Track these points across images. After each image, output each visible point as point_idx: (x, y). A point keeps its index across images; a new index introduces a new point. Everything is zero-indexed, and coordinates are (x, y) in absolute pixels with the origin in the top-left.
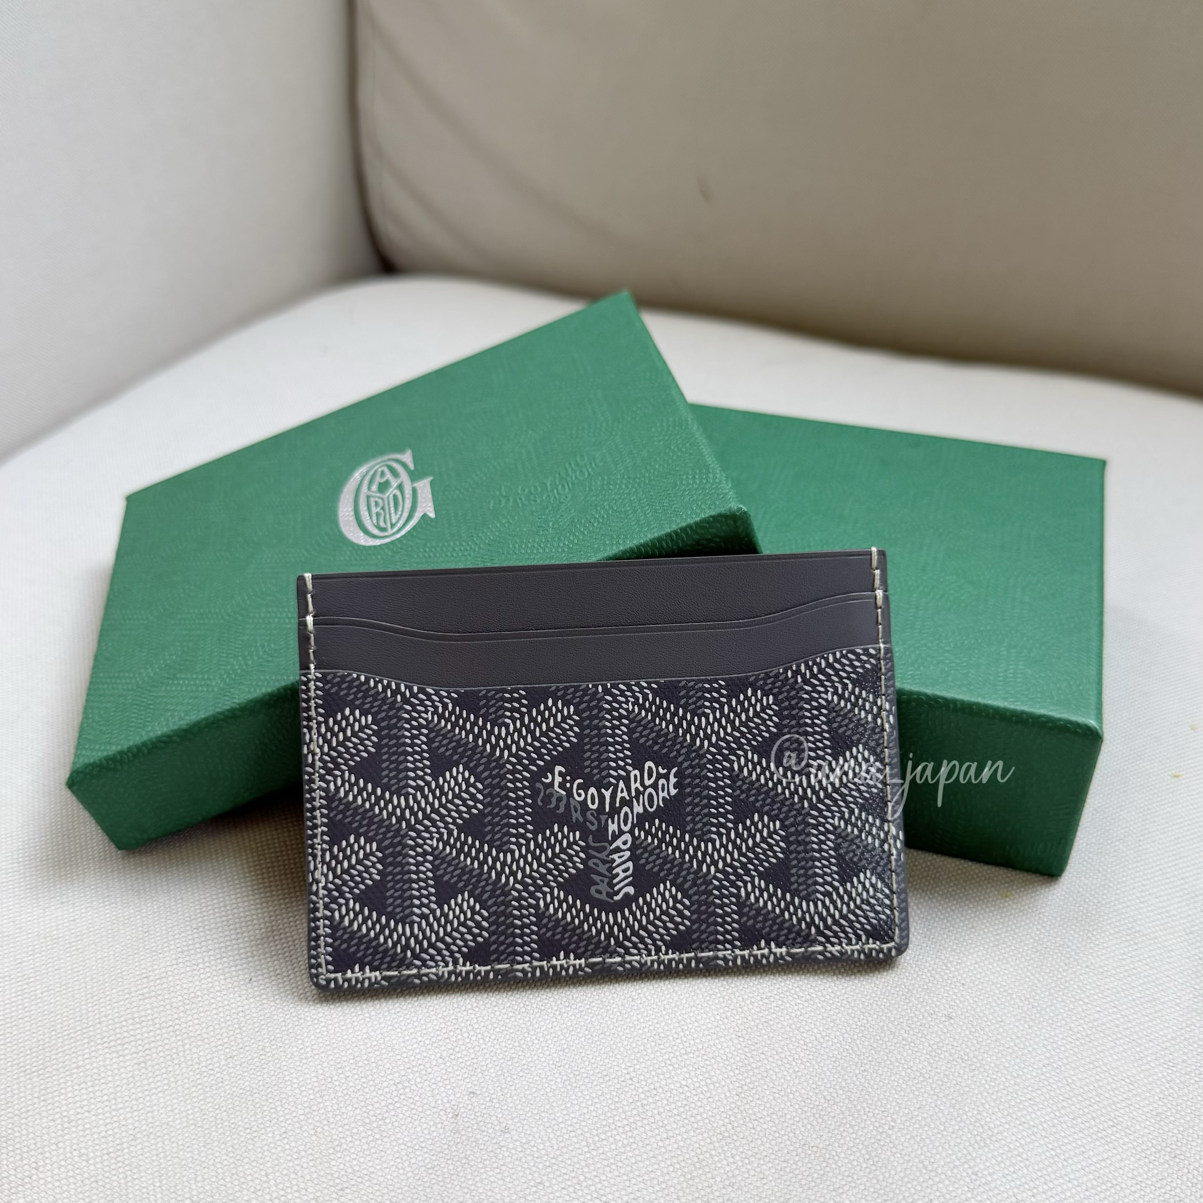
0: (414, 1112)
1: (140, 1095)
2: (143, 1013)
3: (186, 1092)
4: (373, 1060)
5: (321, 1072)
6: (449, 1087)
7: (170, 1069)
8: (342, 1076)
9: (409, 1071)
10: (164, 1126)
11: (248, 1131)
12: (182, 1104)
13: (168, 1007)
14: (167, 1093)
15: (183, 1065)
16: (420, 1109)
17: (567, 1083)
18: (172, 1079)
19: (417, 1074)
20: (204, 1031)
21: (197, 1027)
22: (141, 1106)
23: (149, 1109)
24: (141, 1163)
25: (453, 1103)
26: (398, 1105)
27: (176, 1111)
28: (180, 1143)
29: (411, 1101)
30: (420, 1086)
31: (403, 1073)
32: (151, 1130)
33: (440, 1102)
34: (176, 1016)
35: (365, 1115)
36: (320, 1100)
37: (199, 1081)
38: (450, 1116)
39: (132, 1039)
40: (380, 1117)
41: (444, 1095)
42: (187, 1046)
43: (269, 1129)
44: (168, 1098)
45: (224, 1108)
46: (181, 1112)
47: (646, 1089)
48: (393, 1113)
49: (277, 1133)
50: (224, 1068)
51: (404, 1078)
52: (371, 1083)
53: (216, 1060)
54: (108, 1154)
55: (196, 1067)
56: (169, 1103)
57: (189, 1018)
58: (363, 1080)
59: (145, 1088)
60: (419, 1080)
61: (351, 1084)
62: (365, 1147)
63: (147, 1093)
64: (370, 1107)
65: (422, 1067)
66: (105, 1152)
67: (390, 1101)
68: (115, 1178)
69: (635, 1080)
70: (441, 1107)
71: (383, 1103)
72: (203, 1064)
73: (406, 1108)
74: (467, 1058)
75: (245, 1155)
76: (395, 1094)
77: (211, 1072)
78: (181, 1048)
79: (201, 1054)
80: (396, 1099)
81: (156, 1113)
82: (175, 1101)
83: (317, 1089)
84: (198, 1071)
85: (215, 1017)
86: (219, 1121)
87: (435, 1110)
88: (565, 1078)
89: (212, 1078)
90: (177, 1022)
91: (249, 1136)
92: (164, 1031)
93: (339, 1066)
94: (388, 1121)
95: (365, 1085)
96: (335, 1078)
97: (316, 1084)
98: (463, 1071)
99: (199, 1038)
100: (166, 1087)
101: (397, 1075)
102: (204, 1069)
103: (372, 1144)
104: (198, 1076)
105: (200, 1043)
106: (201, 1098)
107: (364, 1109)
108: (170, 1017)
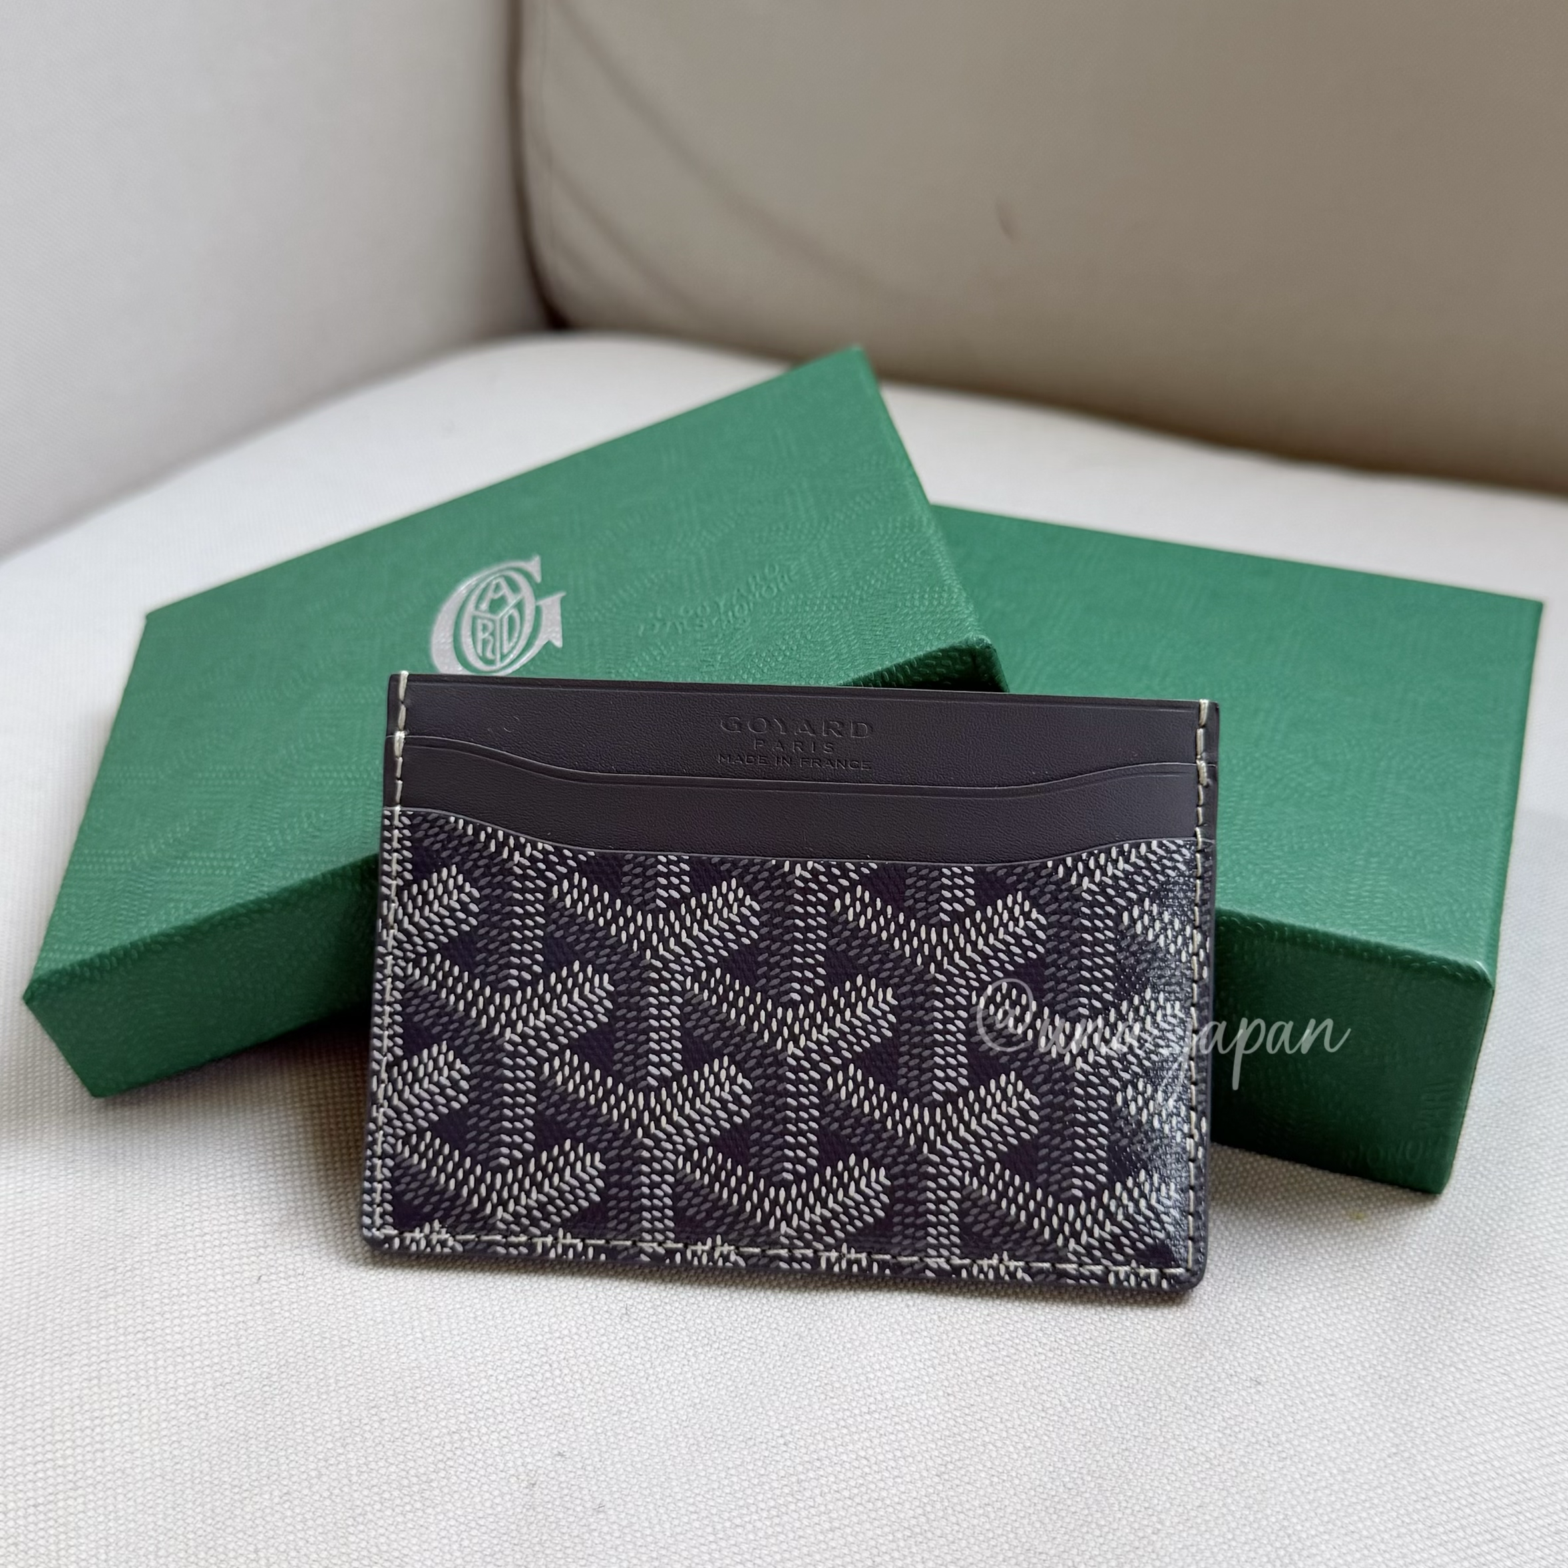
0: (473, 1474)
1: (87, 1423)
2: (103, 1315)
3: (154, 1427)
4: (421, 1398)
5: (346, 1412)
6: (526, 1444)
7: (134, 1391)
8: (375, 1418)
9: (472, 1416)
10: (119, 1474)
11: (236, 1490)
12: (147, 1444)
13: (139, 1306)
14: (126, 1425)
15: (152, 1388)
16: (482, 1472)
17: (693, 1448)
18: (135, 1406)
19: (482, 1422)
20: (187, 1343)
21: (177, 1337)
22: (88, 1440)
23: (98, 1446)
24: (81, 1524)
25: (530, 1467)
26: (451, 1463)
27: (138, 1454)
28: (139, 1500)
29: (470, 1458)
30: (485, 1438)
31: (462, 1418)
32: (99, 1478)
33: (510, 1464)
34: (148, 1319)
35: (403, 1474)
36: (340, 1451)
37: (173, 1414)
38: (524, 1484)
39: (84, 1347)
40: (424, 1478)
41: (517, 1455)
42: (160, 1363)
43: (266, 1488)
44: (127, 1433)
45: (206, 1457)
46: (143, 1457)
47: (806, 1458)
48: (442, 1474)
49: (276, 1493)
50: (210, 1399)
51: (464, 1426)
52: (416, 1430)
53: (200, 1386)
54: (35, 1506)
55: (171, 1392)
56: (127, 1441)
57: (168, 1323)
58: (405, 1425)
59: (96, 1414)
60: (484, 1430)
61: (387, 1430)
62: (400, 1519)
63: (97, 1422)
64: (411, 1464)
65: (490, 1412)
66: (31, 1502)
67: (440, 1457)
68: (41, 1542)
69: (792, 1445)
70: (512, 1472)
71: (430, 1459)
72: (181, 1390)
73: (461, 1469)
74: (555, 1406)
75: (229, 1522)
76: (448, 1447)
77: (192, 1403)
78: (151, 1364)
79: (180, 1375)
80: (449, 1455)
81: (107, 1453)
82: (137, 1439)
83: (338, 1436)
84: (173, 1399)
85: (204, 1325)
86: (197, 1475)
87: (503, 1475)
88: (691, 1441)
89: (192, 1411)
90: (149, 1326)
91: (237, 1497)
92: (129, 1338)
93: (372, 1404)
94: (434, 1484)
95: (406, 1432)
96: (365, 1421)
97: (337, 1429)
98: (548, 1423)
99: (179, 1351)
100: (125, 1417)
101: (453, 1421)
102: (181, 1398)
103: (410, 1516)
104: (173, 1407)
105: (179, 1360)
106: (174, 1438)
107: (402, 1466)
108: (139, 1320)
